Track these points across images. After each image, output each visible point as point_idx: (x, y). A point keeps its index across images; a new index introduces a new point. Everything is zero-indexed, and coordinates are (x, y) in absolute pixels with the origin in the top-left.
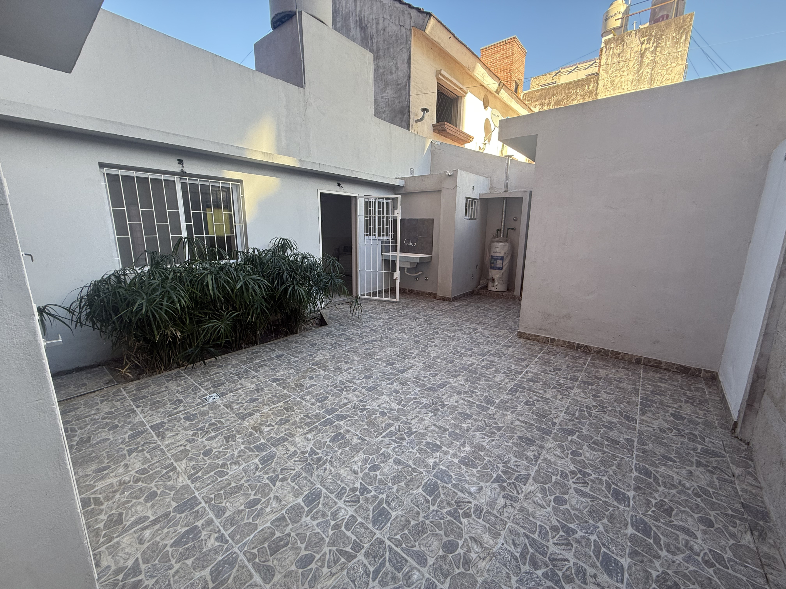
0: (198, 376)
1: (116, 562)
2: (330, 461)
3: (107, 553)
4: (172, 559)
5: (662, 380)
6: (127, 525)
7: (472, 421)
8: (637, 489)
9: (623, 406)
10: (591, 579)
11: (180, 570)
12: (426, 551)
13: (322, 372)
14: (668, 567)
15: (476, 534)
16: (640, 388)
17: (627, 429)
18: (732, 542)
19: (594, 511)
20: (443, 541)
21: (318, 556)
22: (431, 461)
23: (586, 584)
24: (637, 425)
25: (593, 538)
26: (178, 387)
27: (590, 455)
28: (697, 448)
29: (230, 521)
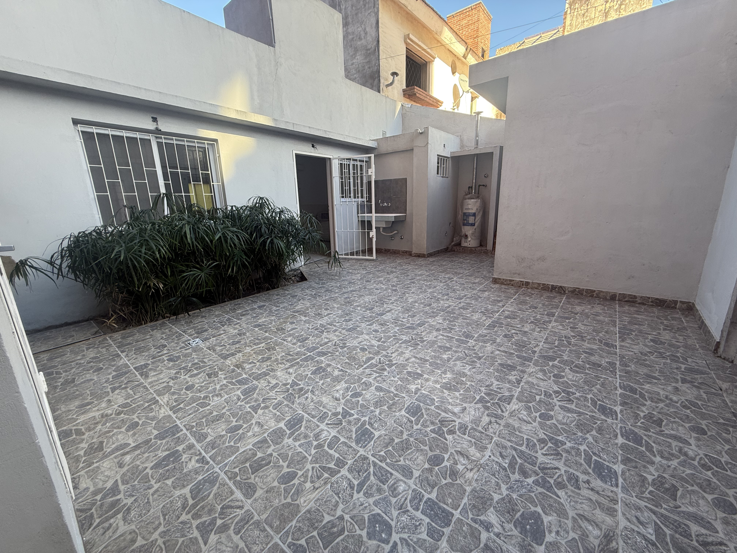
0: (183, 325)
1: (95, 484)
2: (311, 391)
3: (86, 476)
4: (151, 480)
5: (638, 312)
6: (108, 451)
7: (453, 353)
8: (623, 404)
9: (601, 335)
10: (584, 484)
11: (160, 489)
12: (411, 465)
13: (303, 318)
14: (664, 471)
15: (462, 448)
16: (617, 320)
17: (608, 353)
18: (727, 447)
19: (581, 424)
20: (428, 456)
21: (300, 473)
22: (413, 387)
23: (580, 489)
24: (618, 350)
25: (582, 448)
26: (162, 334)
27: (573, 377)
28: (681, 368)
29: (211, 445)
